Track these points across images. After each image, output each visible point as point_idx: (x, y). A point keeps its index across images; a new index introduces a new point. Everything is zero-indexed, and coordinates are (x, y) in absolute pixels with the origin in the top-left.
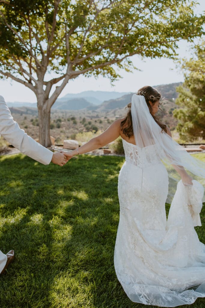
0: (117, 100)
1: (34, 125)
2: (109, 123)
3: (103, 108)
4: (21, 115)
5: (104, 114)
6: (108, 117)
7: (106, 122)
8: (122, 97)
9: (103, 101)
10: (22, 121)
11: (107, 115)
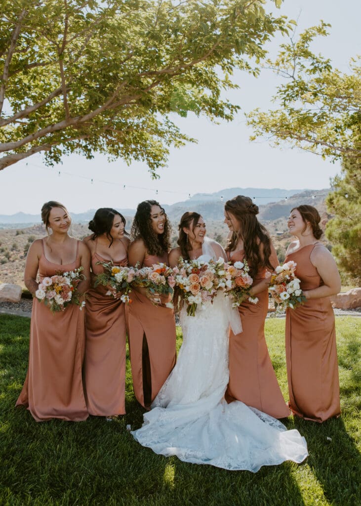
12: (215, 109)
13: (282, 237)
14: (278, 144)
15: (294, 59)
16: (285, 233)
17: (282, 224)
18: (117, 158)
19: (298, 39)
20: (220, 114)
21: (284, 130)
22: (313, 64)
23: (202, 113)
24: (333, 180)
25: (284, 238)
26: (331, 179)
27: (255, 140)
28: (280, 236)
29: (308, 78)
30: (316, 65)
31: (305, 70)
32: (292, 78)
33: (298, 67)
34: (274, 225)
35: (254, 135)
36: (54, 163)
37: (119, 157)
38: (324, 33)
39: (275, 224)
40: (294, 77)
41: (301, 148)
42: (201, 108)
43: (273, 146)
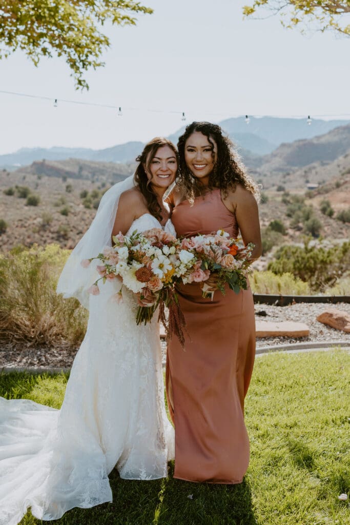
0: (315, 142)
1: (88, 207)
2: (285, 202)
3: (277, 162)
4: (65, 179)
5: (278, 179)
6: (288, 187)
7: (280, 199)
8: (330, 133)
9: (278, 144)
10: (60, 197)
11: (285, 183)
13: (316, 193)
14: (297, 21)
16: (321, 186)
17: (317, 173)
18: (14, 50)
25: (319, 193)
27: (253, 14)
28: (313, 191)
34: (303, 174)
37: (19, 49)
39: (306, 172)
41: (340, 30)
43: (287, 24)
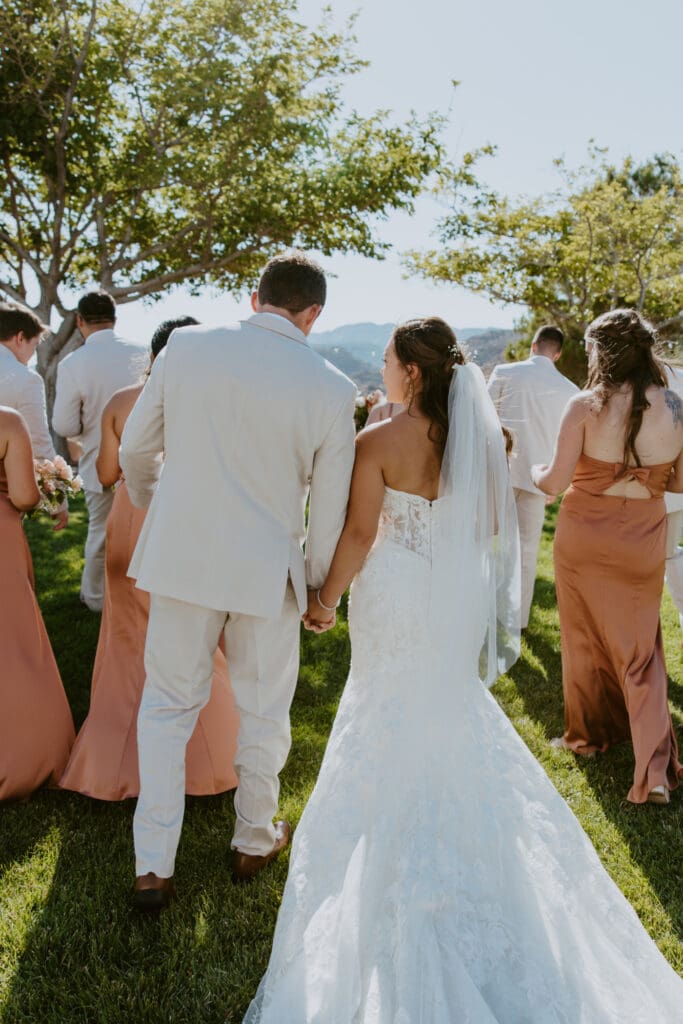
12: (364, 246)
15: (455, 187)
19: (459, 163)
20: (372, 254)
21: (444, 274)
22: (476, 198)
23: (350, 252)
24: (517, 323)
26: (514, 321)
27: (409, 279)
29: (470, 213)
30: (480, 198)
31: (466, 203)
32: (452, 210)
33: (459, 199)
35: (407, 274)
36: (153, 301)
38: (491, 153)
40: (456, 208)
42: (348, 247)
